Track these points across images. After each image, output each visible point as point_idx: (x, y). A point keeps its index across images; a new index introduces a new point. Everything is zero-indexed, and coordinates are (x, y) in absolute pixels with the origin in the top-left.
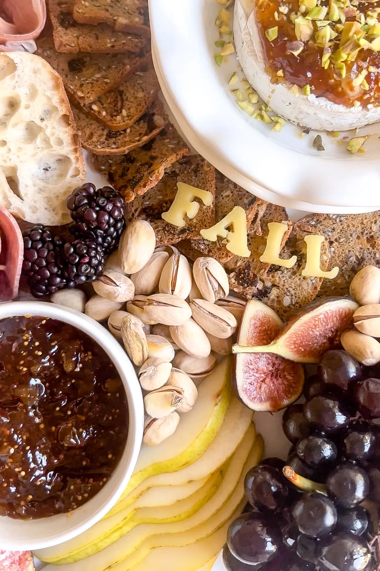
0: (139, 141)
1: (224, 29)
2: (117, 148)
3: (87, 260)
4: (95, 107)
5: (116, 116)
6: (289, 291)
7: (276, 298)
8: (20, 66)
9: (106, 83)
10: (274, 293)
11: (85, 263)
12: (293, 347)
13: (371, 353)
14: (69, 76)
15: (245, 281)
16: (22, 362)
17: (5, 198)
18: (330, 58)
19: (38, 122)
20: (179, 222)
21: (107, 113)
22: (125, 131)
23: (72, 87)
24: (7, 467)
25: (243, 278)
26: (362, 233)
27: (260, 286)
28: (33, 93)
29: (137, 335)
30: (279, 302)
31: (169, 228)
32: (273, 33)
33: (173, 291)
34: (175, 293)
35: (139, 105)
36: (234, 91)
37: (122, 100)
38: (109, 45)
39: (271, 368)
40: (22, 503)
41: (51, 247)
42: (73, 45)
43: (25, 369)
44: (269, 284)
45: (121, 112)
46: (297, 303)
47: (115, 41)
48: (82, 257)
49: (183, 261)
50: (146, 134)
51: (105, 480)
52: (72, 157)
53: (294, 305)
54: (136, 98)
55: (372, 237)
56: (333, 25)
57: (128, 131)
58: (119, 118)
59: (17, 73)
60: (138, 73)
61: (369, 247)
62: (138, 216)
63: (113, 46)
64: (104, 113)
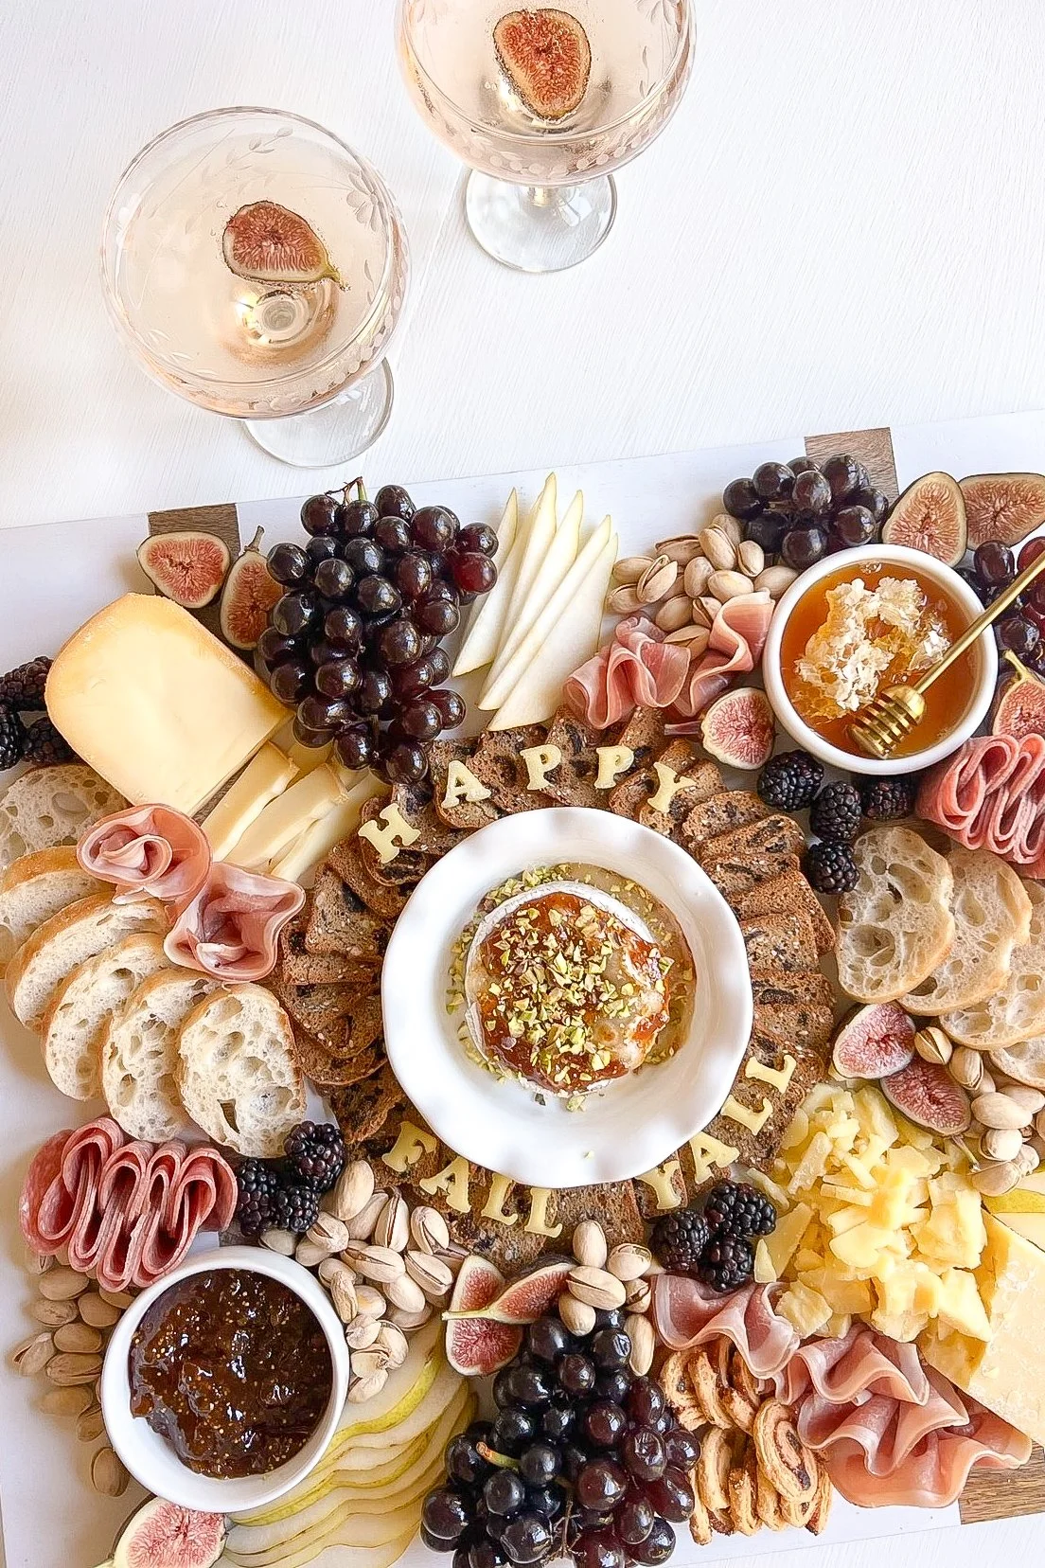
0: (364, 1074)
1: (457, 978)
2: (342, 1080)
3: (301, 1213)
4: (321, 1036)
5: (342, 1047)
6: (512, 1245)
7: (498, 1251)
8: (246, 1006)
9: (335, 1012)
10: (497, 1245)
11: (299, 1217)
12: (507, 1310)
13: (580, 1324)
14: (297, 1002)
15: (466, 1233)
16: (228, 1313)
17: (221, 1129)
18: (538, 1055)
19: (260, 1056)
20: (400, 1167)
21: (333, 1043)
22: (351, 1059)
23: (298, 1016)
24: (205, 1424)
25: (465, 1228)
26: (594, 1190)
27: (483, 1236)
28: (258, 1028)
29: (346, 1295)
30: (502, 1255)
31: (388, 1171)
32: (491, 1025)
33: (389, 1243)
34: (390, 1246)
35: (368, 1035)
36: (461, 1040)
37: (350, 1027)
38: (341, 976)
39: (485, 1329)
40: (218, 1461)
41: (265, 1188)
42: (303, 979)
43: (231, 1321)
44: (492, 1235)
45: (348, 1043)
46: (519, 1258)
47: (347, 971)
48: (296, 1210)
49: (402, 1207)
50: (372, 1067)
51: (304, 1440)
52: (292, 1089)
53: (516, 1260)
54: (365, 1026)
55: (603, 1195)
56: (542, 1024)
57: (354, 1060)
58: (345, 1049)
59: (242, 1012)
60: (369, 998)
61: (600, 1205)
62: (359, 1148)
63: (344, 978)
64: (330, 1044)
